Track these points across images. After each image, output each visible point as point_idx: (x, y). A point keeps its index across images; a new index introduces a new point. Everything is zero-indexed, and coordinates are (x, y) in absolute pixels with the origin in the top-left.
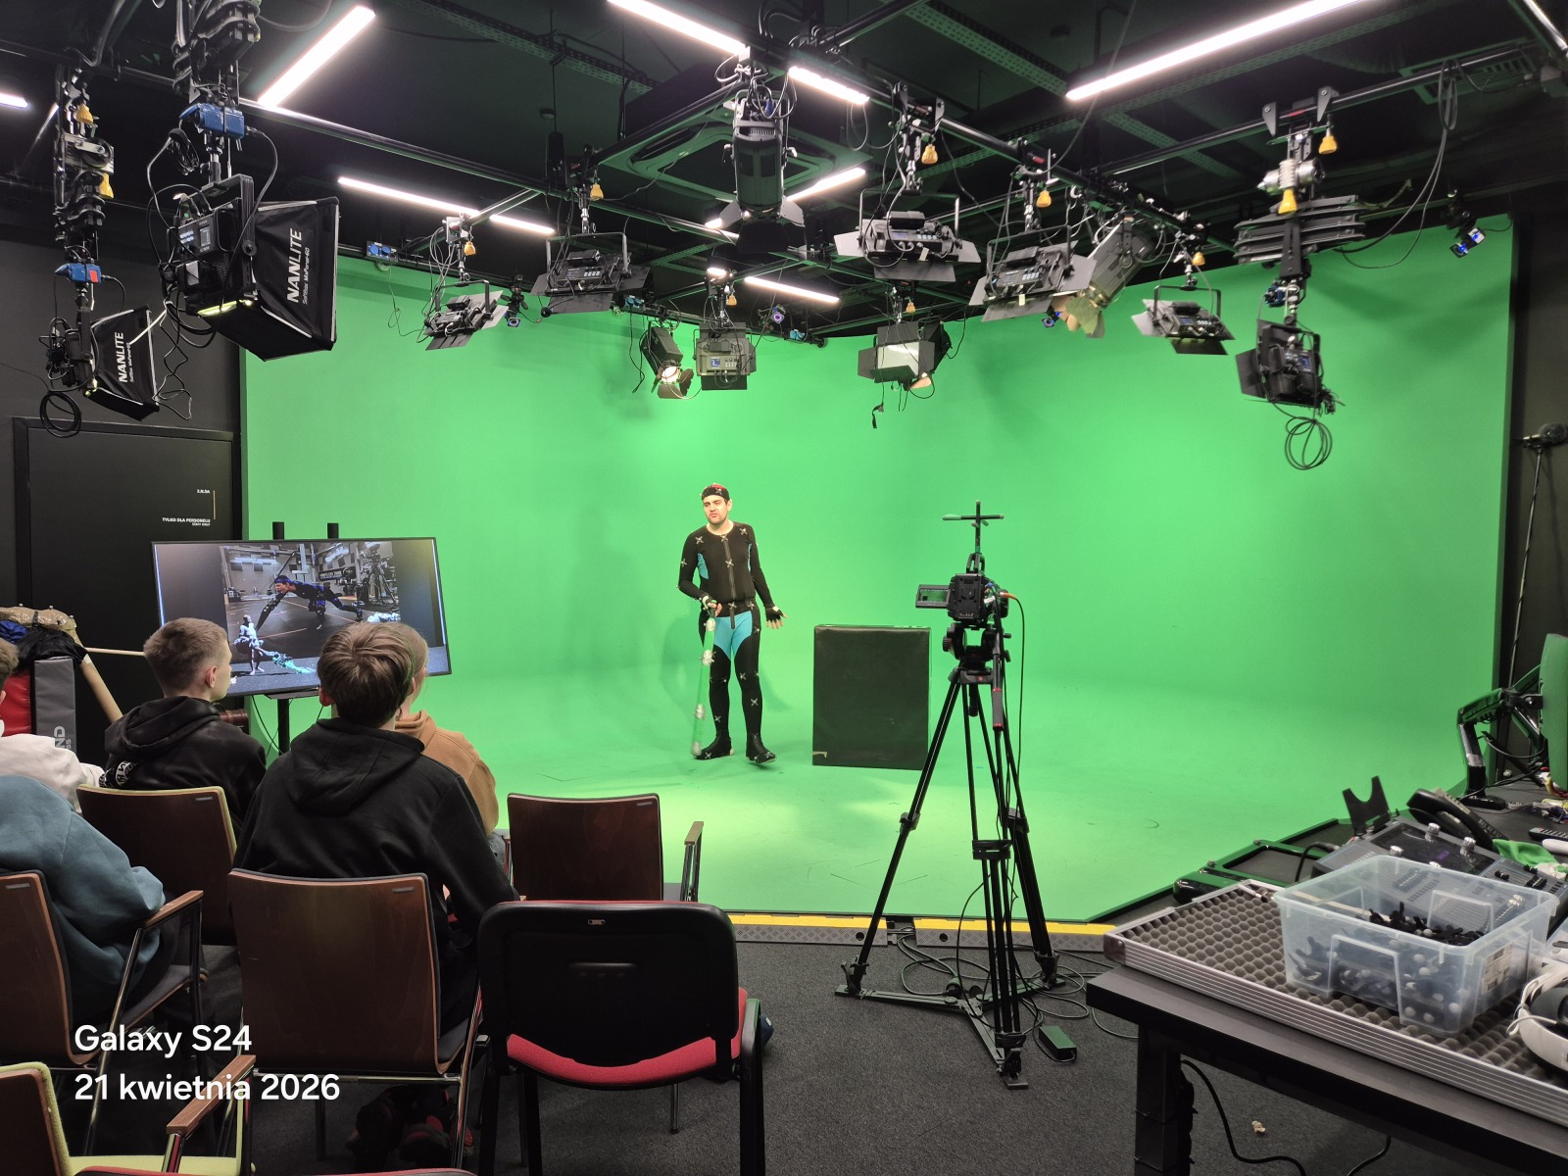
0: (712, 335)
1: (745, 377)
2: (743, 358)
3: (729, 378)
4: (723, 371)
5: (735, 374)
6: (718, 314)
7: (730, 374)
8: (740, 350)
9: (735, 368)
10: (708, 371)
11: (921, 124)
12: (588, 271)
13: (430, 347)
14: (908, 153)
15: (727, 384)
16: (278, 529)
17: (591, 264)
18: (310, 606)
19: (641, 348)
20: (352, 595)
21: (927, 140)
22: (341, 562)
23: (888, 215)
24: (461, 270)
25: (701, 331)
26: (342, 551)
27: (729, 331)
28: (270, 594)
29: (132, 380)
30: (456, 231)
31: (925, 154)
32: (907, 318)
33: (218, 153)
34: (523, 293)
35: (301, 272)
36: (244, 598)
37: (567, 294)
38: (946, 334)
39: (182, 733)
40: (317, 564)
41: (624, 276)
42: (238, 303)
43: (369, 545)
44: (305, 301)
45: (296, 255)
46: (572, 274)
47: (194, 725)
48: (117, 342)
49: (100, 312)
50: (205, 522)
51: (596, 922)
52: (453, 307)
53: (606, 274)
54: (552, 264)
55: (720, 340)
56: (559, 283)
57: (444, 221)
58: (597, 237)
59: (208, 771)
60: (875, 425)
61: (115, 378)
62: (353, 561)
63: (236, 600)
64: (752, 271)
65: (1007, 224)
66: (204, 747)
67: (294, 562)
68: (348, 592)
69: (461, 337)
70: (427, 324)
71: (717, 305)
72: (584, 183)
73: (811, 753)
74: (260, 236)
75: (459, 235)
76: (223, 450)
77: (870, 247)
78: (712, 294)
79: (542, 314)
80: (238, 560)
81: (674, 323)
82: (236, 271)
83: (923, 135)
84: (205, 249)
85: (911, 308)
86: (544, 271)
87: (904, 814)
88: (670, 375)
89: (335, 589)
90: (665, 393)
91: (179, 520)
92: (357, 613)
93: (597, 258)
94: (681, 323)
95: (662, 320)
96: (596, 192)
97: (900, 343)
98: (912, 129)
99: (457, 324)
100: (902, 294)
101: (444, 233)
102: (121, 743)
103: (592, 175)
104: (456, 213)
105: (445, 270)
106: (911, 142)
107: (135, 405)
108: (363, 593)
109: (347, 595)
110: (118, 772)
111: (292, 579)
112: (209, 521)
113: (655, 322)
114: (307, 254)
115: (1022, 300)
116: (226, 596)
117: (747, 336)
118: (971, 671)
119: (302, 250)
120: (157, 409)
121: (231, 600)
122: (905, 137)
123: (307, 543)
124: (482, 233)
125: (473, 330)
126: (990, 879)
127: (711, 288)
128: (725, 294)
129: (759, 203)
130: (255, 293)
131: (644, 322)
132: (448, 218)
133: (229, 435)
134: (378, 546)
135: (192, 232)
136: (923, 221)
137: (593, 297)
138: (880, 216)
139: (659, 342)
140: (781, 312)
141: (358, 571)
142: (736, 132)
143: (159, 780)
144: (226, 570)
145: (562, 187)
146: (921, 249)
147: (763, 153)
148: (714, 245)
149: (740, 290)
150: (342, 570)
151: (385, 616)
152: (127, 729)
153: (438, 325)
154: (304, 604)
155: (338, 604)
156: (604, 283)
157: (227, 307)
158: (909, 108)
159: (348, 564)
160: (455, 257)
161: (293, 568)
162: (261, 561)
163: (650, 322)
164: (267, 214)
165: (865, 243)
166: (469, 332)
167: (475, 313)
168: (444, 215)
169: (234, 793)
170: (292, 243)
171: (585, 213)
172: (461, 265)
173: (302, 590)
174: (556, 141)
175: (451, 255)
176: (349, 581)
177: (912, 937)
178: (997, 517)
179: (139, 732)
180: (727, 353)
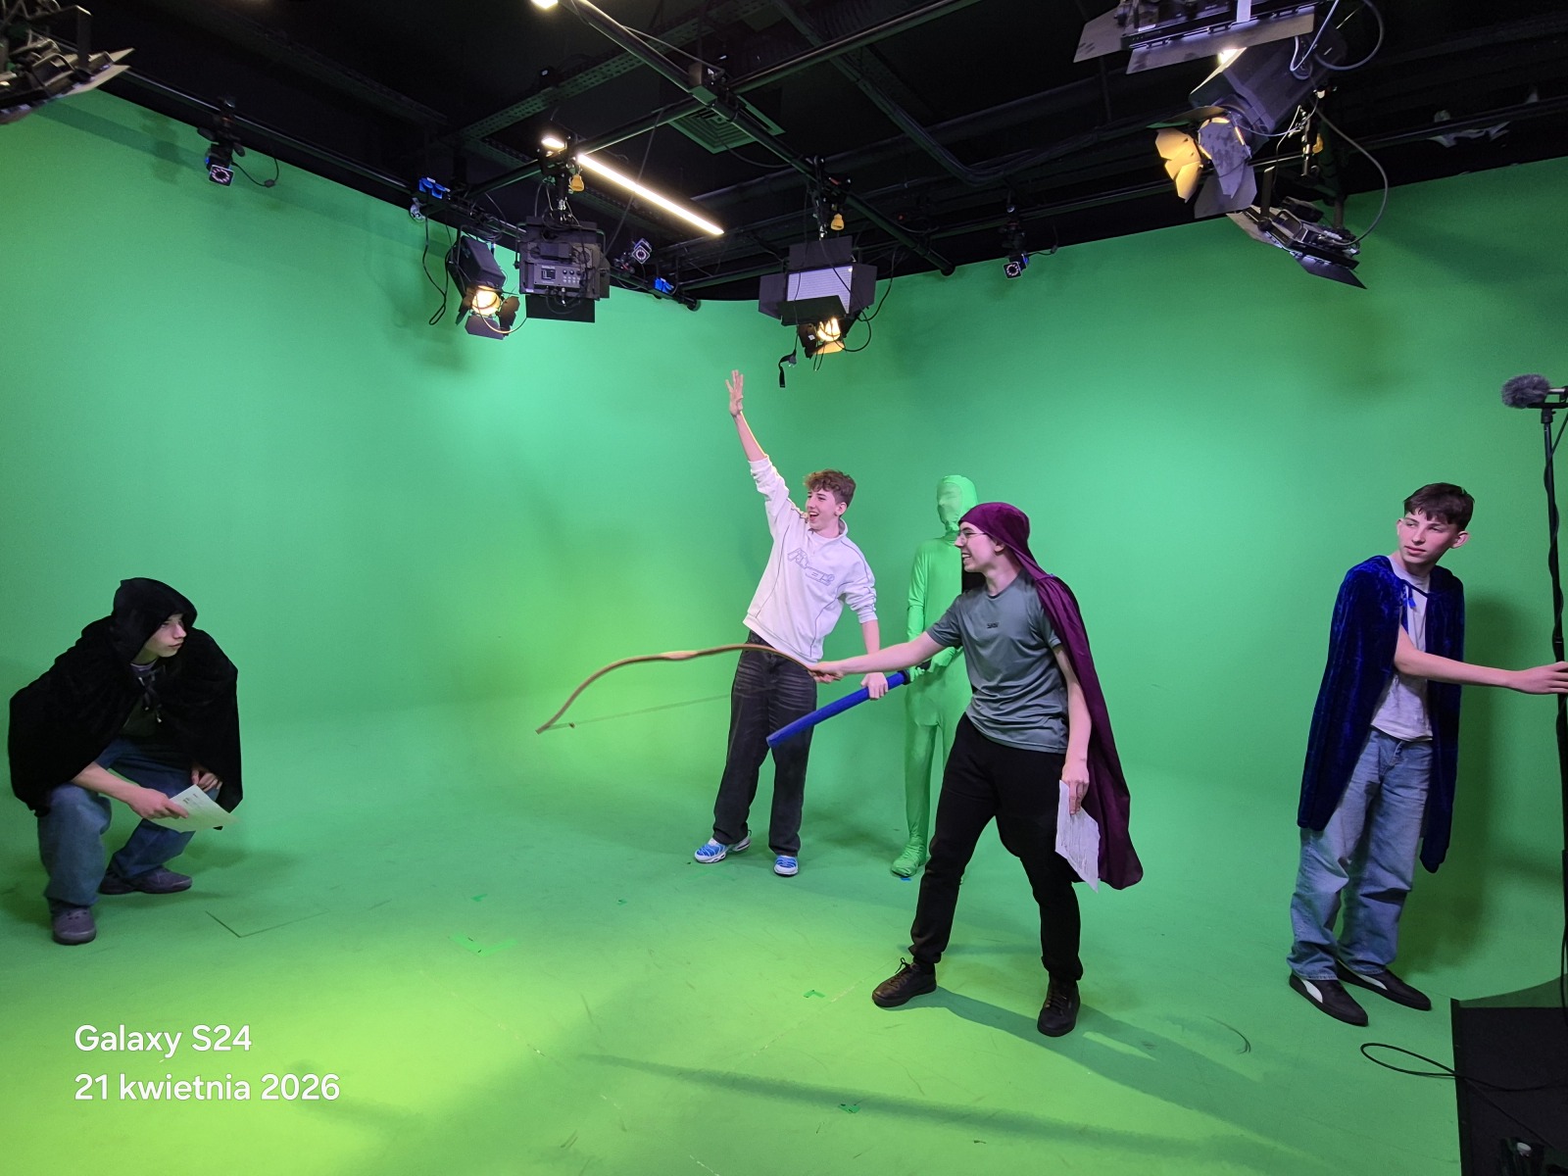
0: (548, 234)
1: (592, 301)
2: (590, 274)
3: (567, 298)
4: (559, 289)
5: (574, 295)
7: (569, 294)
8: (586, 262)
9: (578, 286)
10: (537, 287)
15: (565, 311)
19: (447, 266)
27: (571, 229)
55: (556, 243)
60: (782, 380)
71: (553, 193)
78: (548, 176)
85: (839, 223)
88: (487, 302)
90: (478, 329)
95: (478, 231)
97: (826, 267)
100: (827, 198)
113: (470, 235)
127: (546, 167)
128: (568, 173)
131: (455, 237)
139: (473, 257)
140: (646, 249)
180: (569, 261)
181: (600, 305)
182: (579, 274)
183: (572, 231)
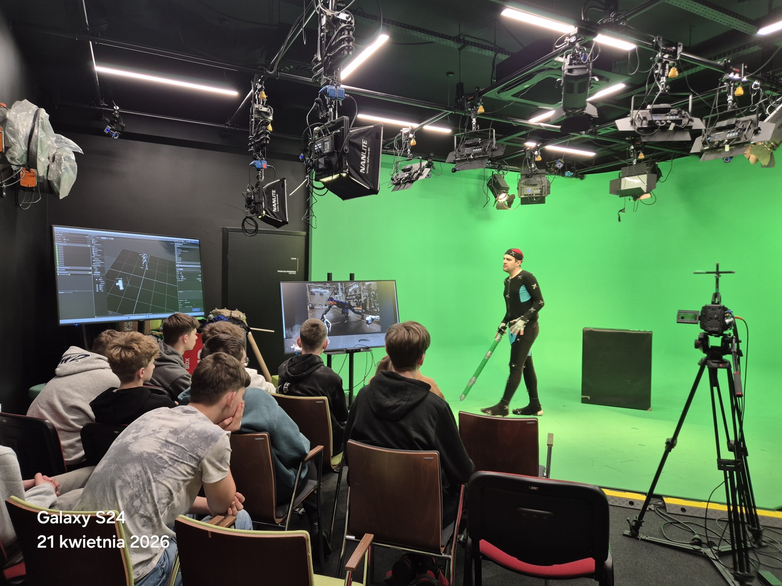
0: (527, 176)
1: (544, 197)
2: (544, 187)
3: (536, 198)
4: (533, 195)
5: (539, 196)
6: (531, 166)
7: (536, 196)
8: (542, 184)
9: (539, 193)
10: (525, 195)
11: (669, 57)
12: (475, 149)
13: (393, 190)
14: (661, 73)
15: (535, 201)
16: (329, 276)
17: (476, 145)
18: (342, 311)
19: (488, 185)
20: (360, 307)
21: (672, 65)
22: (355, 292)
23: (649, 107)
24: (409, 153)
25: (521, 175)
26: (356, 286)
27: (537, 174)
28: (326, 306)
29: (278, 211)
30: (407, 134)
31: (670, 72)
32: (639, 161)
33: (332, 107)
34: (433, 162)
35: (366, 159)
36: (315, 307)
37: (465, 161)
38: (659, 169)
39: (310, 370)
40: (345, 292)
41: (493, 150)
42: (340, 175)
43: (367, 283)
44: (367, 172)
45: (364, 151)
46: (467, 151)
47: (315, 367)
48: (273, 194)
49: (266, 181)
50: (294, 272)
51: (533, 488)
52: (404, 171)
53: (485, 149)
54: (457, 147)
55: (532, 179)
56: (460, 156)
57: (401, 130)
58: (480, 132)
59: (321, 389)
60: (619, 220)
61: (271, 210)
62: (360, 291)
63: (312, 308)
64: (551, 142)
65: (717, 107)
66: (318, 377)
67: (336, 291)
68: (358, 305)
69: (408, 185)
70: (392, 179)
71: (530, 161)
72: (474, 105)
73: (580, 396)
74: (351, 144)
75: (408, 136)
76: (302, 240)
77: (638, 125)
78: (528, 156)
79: (452, 172)
80: (313, 290)
81: (505, 172)
82: (340, 161)
83: (670, 62)
84: (327, 151)
85: (641, 156)
86: (453, 150)
87: (668, 439)
88: (503, 198)
89: (353, 304)
90: (500, 207)
91: (284, 271)
92: (361, 315)
93: (480, 142)
94: (509, 172)
95: (499, 170)
96: (481, 110)
97: (635, 175)
98: (664, 60)
99: (406, 178)
100: (636, 149)
101: (401, 136)
102: (286, 374)
103: (478, 101)
104: (407, 126)
105: (401, 154)
106: (663, 67)
107: (277, 222)
108: (364, 307)
109: (357, 307)
110: (284, 387)
111: (335, 299)
112: (296, 272)
113: (495, 172)
114: (369, 150)
115: (727, 148)
116: (308, 306)
117: (546, 176)
118: (714, 361)
119: (367, 149)
120: (287, 223)
121: (310, 308)
122: (659, 65)
123: (342, 282)
124: (419, 135)
125: (414, 181)
126: (729, 480)
127: (527, 153)
128: (535, 155)
129: (574, 107)
130: (347, 170)
131: (489, 173)
132: (403, 129)
133: (304, 233)
134: (370, 284)
135: (321, 144)
136: (670, 109)
137: (478, 161)
138: (644, 108)
139: (498, 182)
140: (562, 163)
141: (362, 296)
142: (566, 72)
143: (301, 392)
144: (308, 295)
145: (463, 109)
146: (670, 124)
147: (580, 81)
148: (529, 131)
149: (544, 153)
150: (355, 295)
151: (373, 317)
152: (288, 367)
153: (397, 179)
154: (340, 311)
155: (354, 311)
156: (483, 154)
157: (335, 177)
158: (663, 49)
159: (358, 292)
160: (406, 146)
161: (336, 294)
162: (323, 291)
163: (493, 172)
164: (354, 133)
165: (635, 123)
166: (412, 182)
167: (415, 172)
168: (401, 128)
169: (330, 400)
170: (363, 146)
171: (474, 120)
172: (409, 150)
173: (339, 304)
174: (460, 87)
175: (404, 146)
176: (358, 300)
177: (664, 507)
178: (731, 272)
179: (294, 369)
180: (535, 185)
181: (548, 198)
182: (540, 189)
183: (536, 174)
